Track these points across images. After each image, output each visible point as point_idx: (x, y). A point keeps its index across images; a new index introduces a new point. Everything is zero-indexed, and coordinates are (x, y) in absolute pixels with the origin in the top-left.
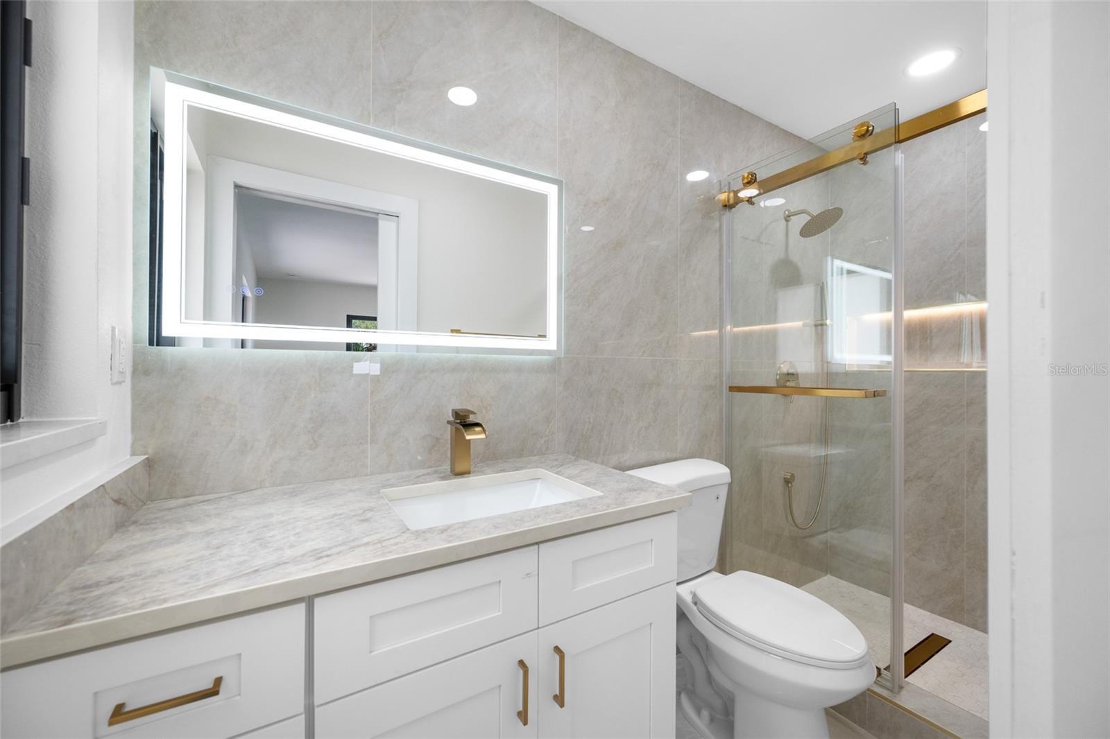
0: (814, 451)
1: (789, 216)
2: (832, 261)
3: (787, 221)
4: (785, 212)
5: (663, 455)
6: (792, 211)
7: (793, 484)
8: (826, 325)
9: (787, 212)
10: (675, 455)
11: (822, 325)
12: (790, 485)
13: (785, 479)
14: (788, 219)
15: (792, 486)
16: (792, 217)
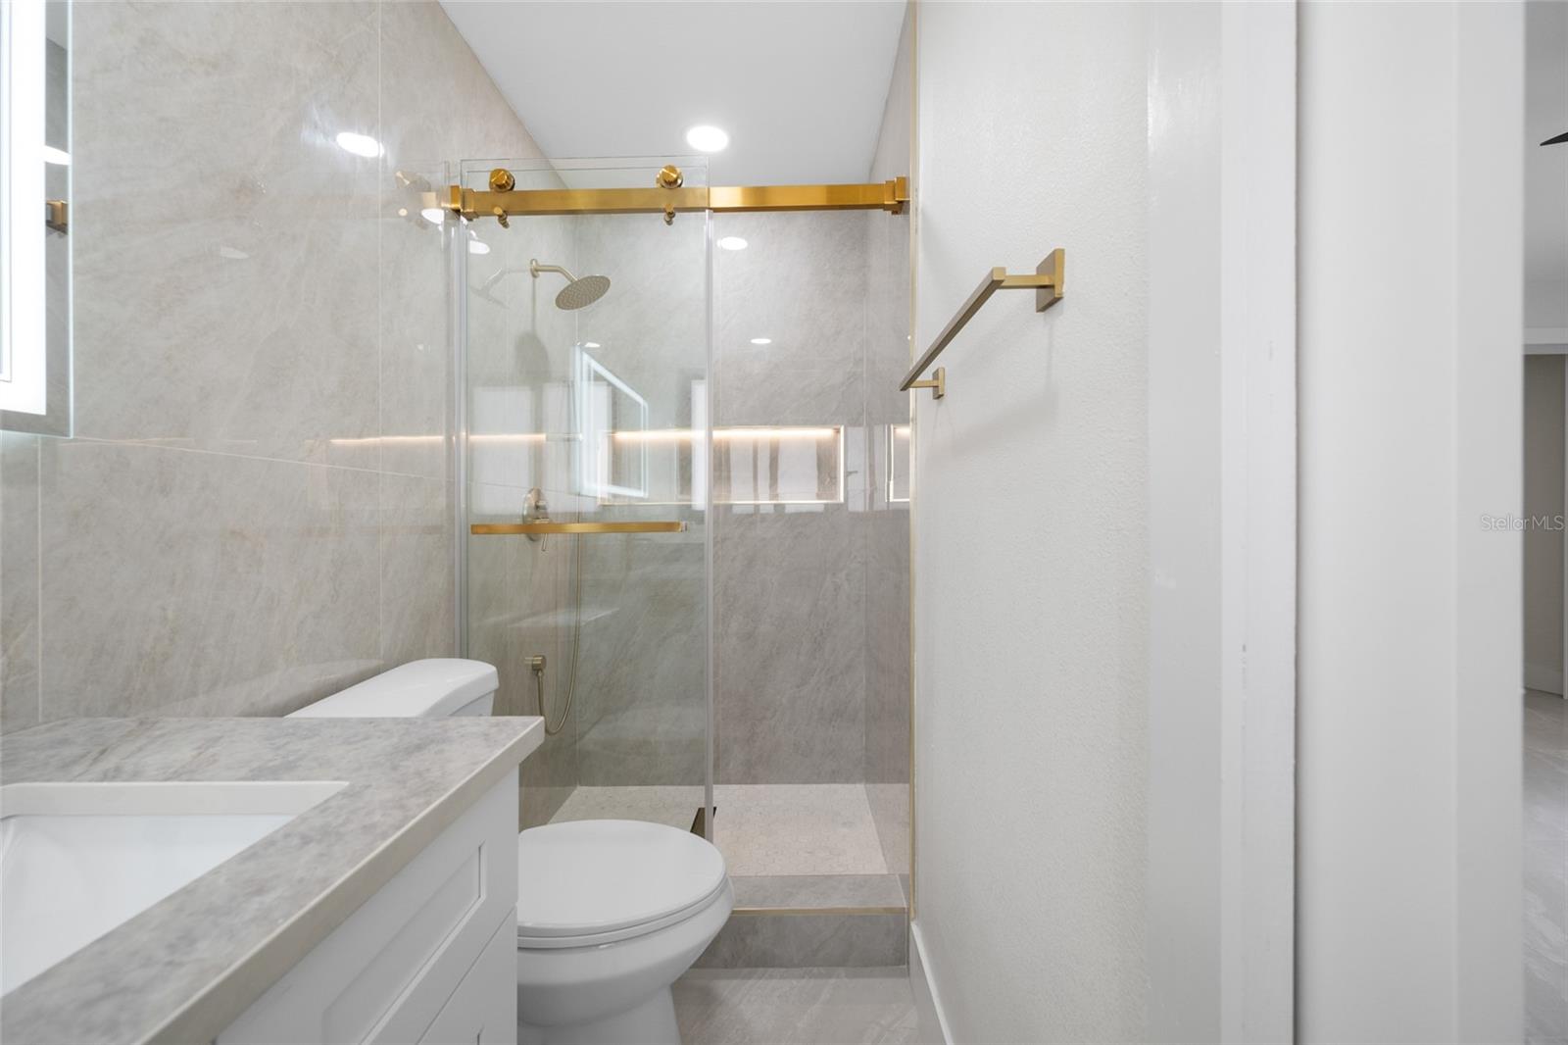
0: (562, 618)
1: (537, 271)
2: (582, 354)
3: (534, 276)
4: (531, 263)
5: (353, 667)
6: (541, 264)
7: (545, 671)
8: (574, 440)
9: (534, 263)
10: (374, 663)
11: (569, 440)
12: (540, 674)
13: (533, 666)
14: (535, 273)
15: (543, 675)
16: (540, 273)
